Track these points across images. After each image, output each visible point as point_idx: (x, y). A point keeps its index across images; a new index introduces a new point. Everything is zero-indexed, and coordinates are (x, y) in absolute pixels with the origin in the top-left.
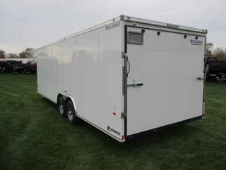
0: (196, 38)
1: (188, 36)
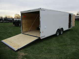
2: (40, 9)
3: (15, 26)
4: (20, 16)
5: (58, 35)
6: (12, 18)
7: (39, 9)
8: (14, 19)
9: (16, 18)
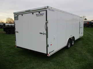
0: (39, 13)
1: (34, 13)
2: (48, 8)
3: (6, 33)
4: (13, 21)
5: (69, 46)
6: (2, 23)
7: (46, 8)
8: (6, 24)
9: (8, 22)
